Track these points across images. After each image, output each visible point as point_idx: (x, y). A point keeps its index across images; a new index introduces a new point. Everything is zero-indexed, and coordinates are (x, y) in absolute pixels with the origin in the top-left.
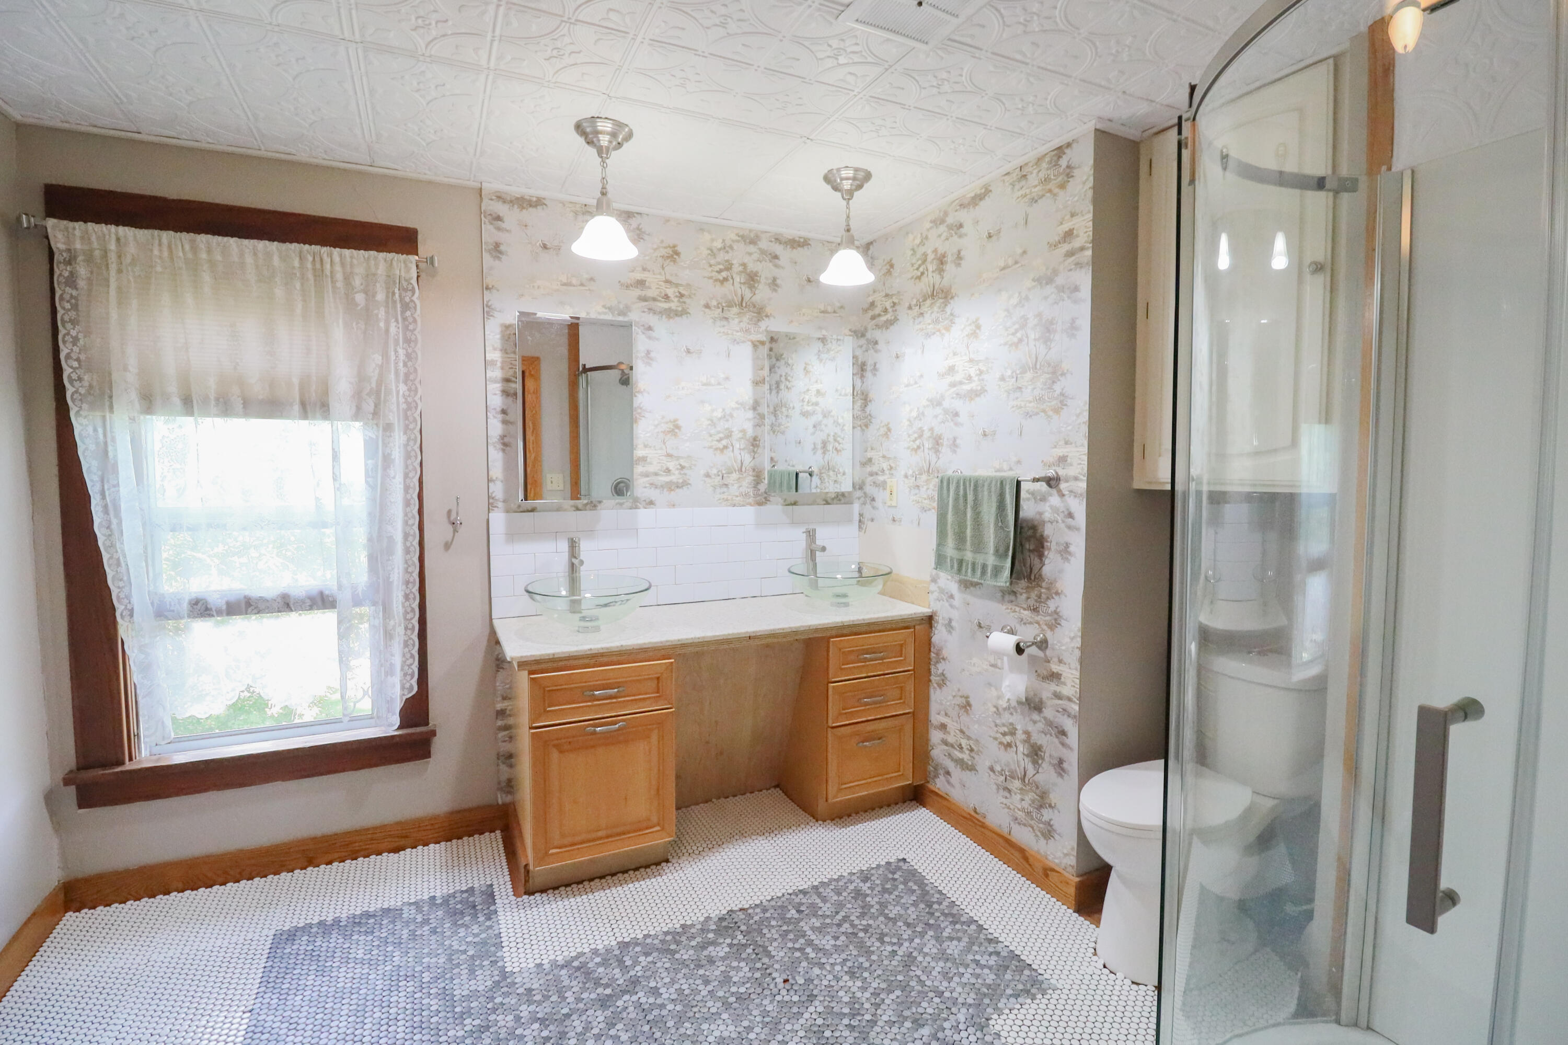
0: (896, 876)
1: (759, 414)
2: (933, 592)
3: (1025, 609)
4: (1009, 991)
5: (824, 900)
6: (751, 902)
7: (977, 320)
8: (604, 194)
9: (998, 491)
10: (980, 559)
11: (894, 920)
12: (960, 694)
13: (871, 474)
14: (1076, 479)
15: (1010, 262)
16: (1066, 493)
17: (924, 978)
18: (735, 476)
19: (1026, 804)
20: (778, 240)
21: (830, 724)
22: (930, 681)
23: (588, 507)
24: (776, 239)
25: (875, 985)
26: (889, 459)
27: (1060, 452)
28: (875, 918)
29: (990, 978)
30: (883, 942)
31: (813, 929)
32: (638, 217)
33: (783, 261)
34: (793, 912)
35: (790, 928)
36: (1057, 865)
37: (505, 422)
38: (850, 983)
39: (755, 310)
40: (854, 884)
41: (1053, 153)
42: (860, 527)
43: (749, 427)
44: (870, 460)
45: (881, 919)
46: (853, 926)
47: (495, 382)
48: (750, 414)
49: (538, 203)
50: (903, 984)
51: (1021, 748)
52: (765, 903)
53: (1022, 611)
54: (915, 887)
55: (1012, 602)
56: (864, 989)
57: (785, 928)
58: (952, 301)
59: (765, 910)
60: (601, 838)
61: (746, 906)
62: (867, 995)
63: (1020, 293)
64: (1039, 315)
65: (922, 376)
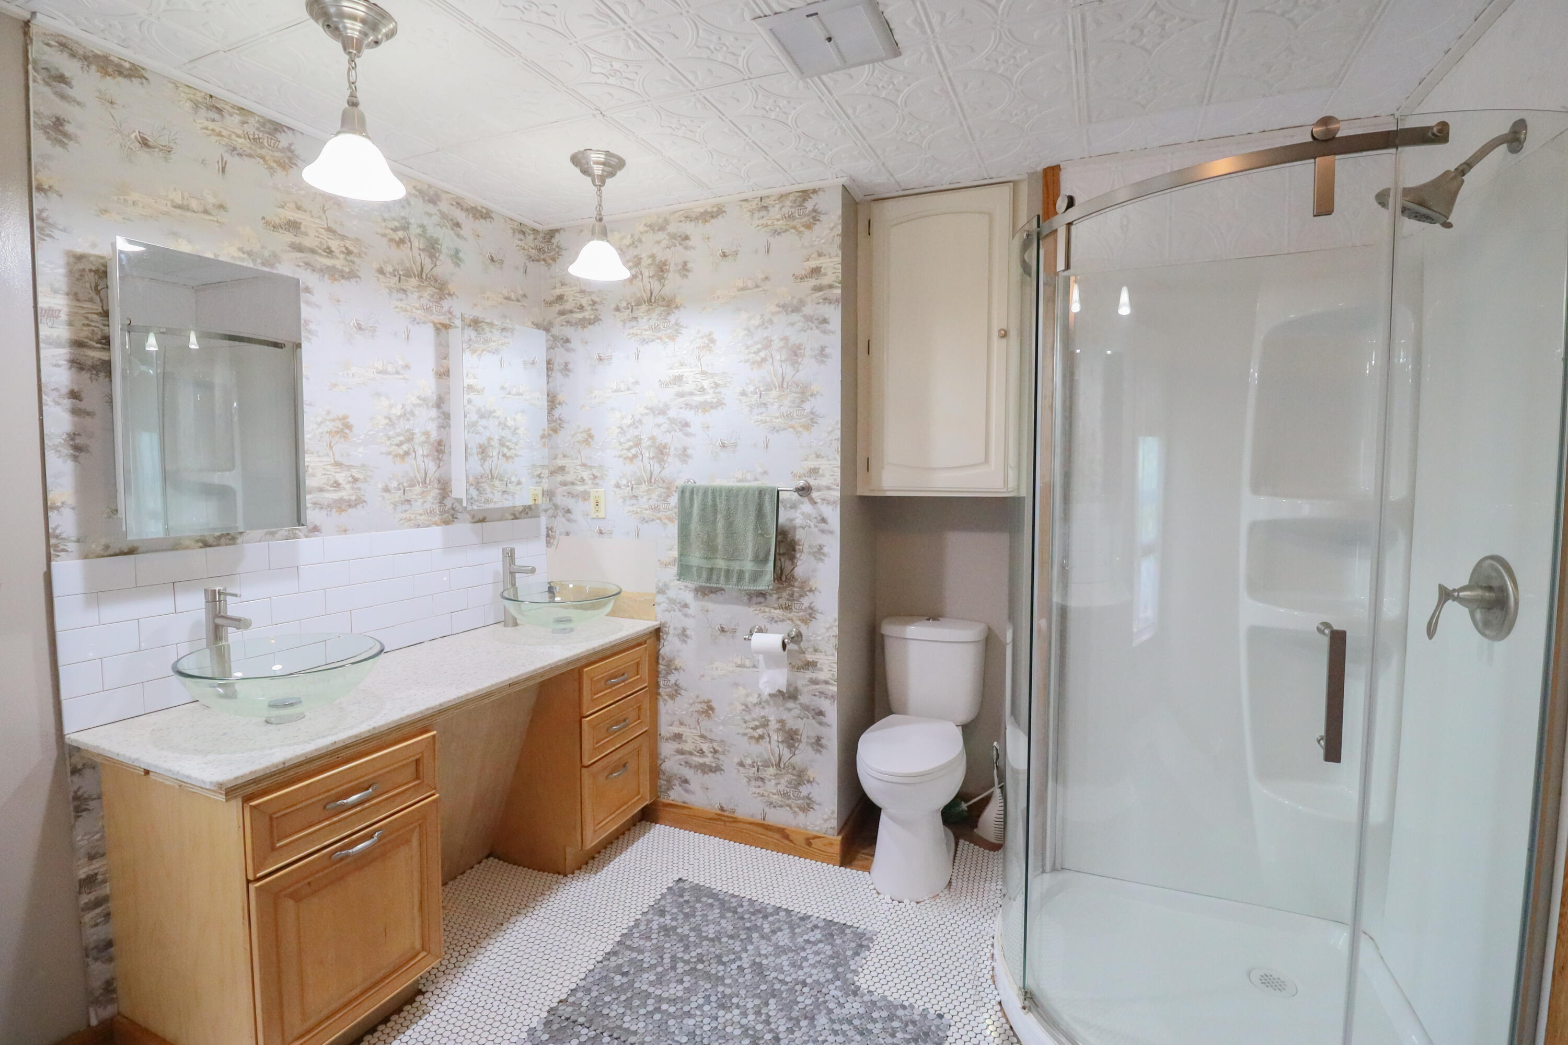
0: (686, 898)
1: (444, 413)
2: (659, 604)
3: (775, 609)
4: (849, 953)
5: (641, 952)
6: (566, 990)
7: (711, 334)
8: (353, 104)
9: (757, 500)
10: (736, 566)
11: (718, 938)
12: (699, 700)
13: (564, 484)
14: (829, 488)
15: (750, 284)
16: (819, 501)
17: (781, 977)
18: (418, 489)
19: (781, 788)
20: (459, 204)
21: (586, 762)
22: (658, 694)
23: (223, 540)
24: (458, 203)
25: (750, 1005)
26: (591, 467)
27: (812, 464)
28: (697, 945)
29: (828, 950)
30: (724, 964)
31: (651, 983)
32: (290, 133)
33: (466, 231)
34: (618, 977)
35: (629, 995)
36: (817, 831)
37: (75, 412)
38: (729, 1016)
39: (437, 285)
40: (655, 923)
41: (797, 194)
42: (548, 543)
43: (432, 427)
44: (562, 469)
45: (705, 943)
46: (687, 962)
47: (59, 345)
48: (434, 413)
49: (134, 72)
50: (769, 991)
51: (775, 737)
52: (582, 984)
53: (772, 610)
54: (711, 901)
55: (760, 603)
56: (744, 1014)
57: (623, 998)
58: (676, 311)
59: (588, 991)
60: (356, 998)
61: (564, 997)
62: (751, 1017)
63: (762, 316)
64: (785, 339)
65: (637, 383)
